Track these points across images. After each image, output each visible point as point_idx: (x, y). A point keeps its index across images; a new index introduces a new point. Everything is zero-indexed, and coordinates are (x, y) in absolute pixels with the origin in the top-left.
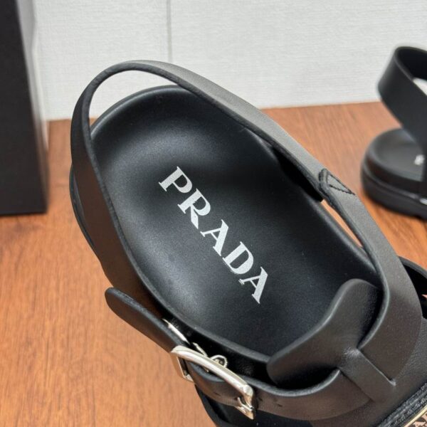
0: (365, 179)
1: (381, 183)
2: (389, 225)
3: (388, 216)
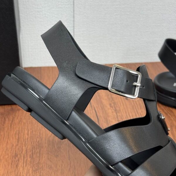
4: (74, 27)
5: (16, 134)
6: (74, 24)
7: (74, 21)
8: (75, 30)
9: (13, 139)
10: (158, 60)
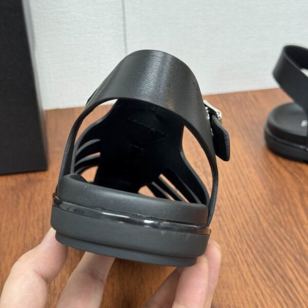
0: (267, 137)
1: (279, 140)
2: (286, 168)
3: (285, 162)
4: (125, 35)
5: (38, 220)
6: (125, 31)
7: (124, 25)
8: (128, 41)
9: (34, 228)
10: (273, 84)
